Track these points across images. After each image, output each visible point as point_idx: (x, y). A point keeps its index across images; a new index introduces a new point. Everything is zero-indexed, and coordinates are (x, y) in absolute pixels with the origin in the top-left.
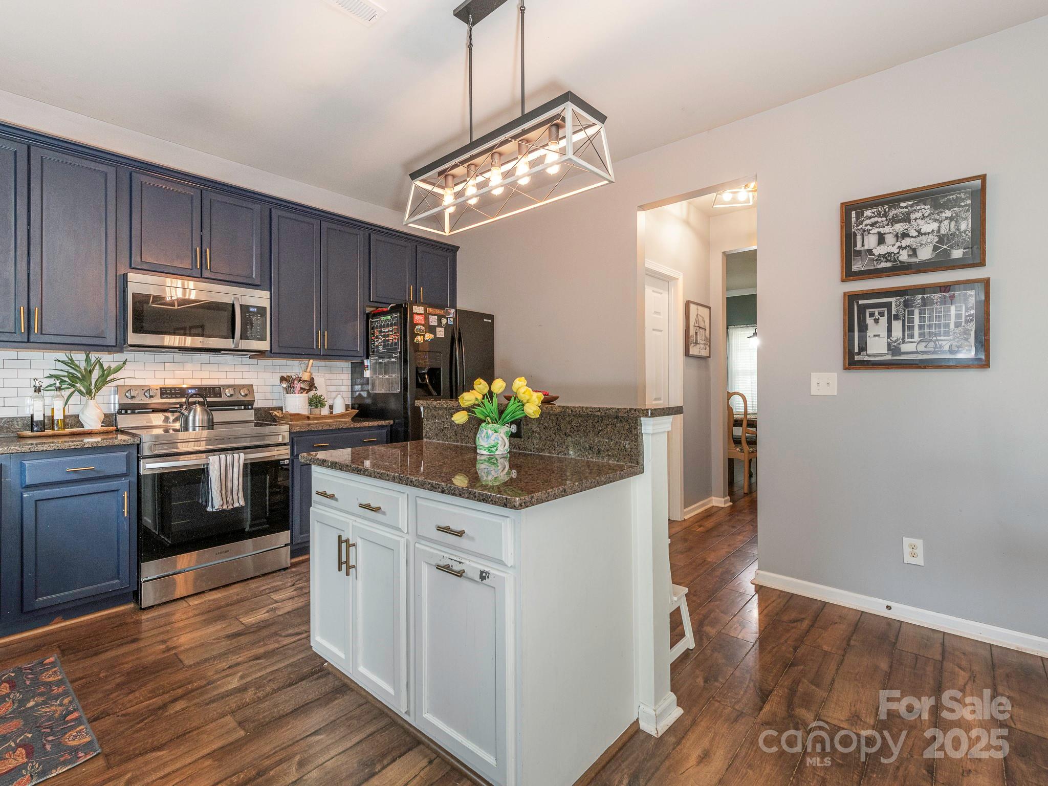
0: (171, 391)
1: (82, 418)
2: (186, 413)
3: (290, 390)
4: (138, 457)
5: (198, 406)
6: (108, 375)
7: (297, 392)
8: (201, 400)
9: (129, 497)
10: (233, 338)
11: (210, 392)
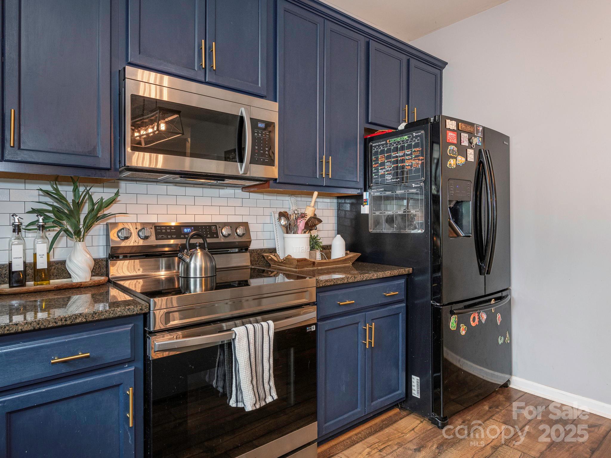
0: (166, 229)
1: (70, 266)
2: (188, 260)
3: (289, 229)
4: (145, 331)
5: (199, 251)
6: (99, 210)
7: (300, 231)
8: (201, 241)
9: (134, 394)
10: (241, 161)
11: (206, 231)
